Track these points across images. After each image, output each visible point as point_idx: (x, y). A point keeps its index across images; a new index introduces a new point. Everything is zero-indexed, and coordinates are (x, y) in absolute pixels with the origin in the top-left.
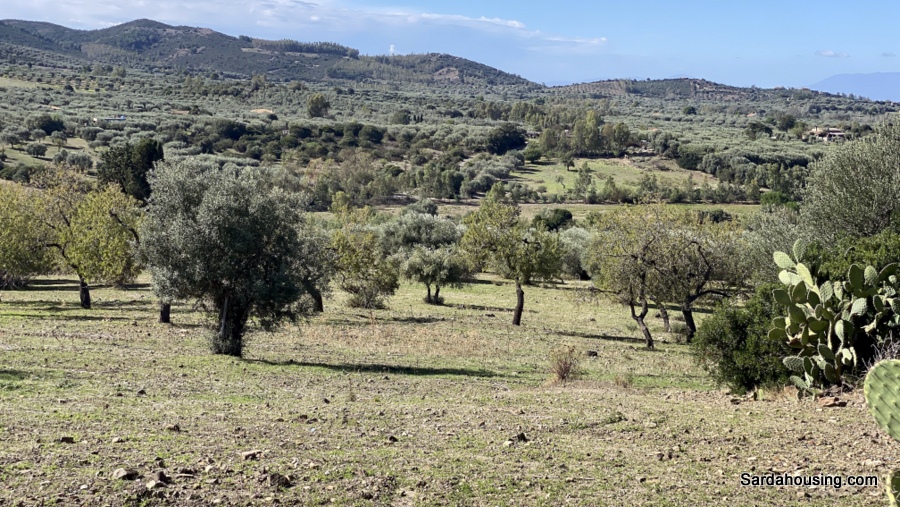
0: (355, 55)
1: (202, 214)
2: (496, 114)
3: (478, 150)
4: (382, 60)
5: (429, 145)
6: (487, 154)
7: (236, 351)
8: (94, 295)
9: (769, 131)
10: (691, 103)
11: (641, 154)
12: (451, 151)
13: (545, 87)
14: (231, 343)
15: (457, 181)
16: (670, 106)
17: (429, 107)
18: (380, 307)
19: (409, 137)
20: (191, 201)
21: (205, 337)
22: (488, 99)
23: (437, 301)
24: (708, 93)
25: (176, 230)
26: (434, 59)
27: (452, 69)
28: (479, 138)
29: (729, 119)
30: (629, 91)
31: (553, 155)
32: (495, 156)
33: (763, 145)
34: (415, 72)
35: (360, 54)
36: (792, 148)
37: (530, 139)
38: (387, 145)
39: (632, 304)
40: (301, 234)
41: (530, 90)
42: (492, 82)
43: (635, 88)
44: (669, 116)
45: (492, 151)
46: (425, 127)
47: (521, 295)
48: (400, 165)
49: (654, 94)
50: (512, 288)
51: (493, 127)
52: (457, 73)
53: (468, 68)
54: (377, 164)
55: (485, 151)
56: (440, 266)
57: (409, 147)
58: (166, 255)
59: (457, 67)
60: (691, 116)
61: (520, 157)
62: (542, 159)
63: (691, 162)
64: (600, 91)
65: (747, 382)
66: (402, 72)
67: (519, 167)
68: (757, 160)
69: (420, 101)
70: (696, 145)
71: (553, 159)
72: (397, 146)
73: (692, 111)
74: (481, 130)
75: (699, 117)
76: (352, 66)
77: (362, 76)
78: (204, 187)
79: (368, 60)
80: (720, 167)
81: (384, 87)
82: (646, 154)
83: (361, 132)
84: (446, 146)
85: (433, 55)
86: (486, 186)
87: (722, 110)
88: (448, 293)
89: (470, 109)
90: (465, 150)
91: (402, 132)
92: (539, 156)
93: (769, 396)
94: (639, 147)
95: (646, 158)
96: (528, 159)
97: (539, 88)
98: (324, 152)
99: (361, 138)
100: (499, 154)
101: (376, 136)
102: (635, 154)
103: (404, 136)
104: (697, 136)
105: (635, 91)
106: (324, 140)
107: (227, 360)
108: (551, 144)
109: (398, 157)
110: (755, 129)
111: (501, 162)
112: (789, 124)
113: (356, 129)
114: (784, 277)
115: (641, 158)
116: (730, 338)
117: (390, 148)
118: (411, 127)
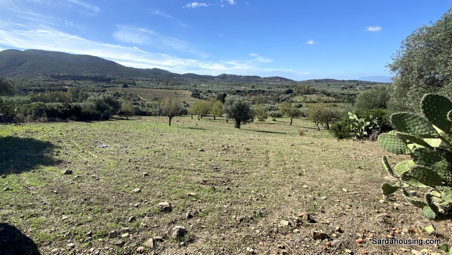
0: (260, 77)
1: (233, 105)
2: (287, 87)
3: (283, 93)
5: (274, 93)
7: (239, 127)
8: (216, 118)
9: (347, 89)
10: (329, 83)
12: (278, 94)
14: (238, 126)
15: (279, 99)
16: (324, 84)
17: (274, 86)
18: (264, 121)
19: (270, 92)
20: (231, 103)
21: (233, 125)
22: (286, 84)
23: (275, 120)
24: (333, 81)
25: (229, 107)
26: (275, 77)
27: (278, 79)
29: (338, 86)
33: (345, 91)
34: (271, 80)
36: (352, 92)
37: (294, 91)
39: (315, 122)
40: (250, 108)
41: (294, 82)
42: (287, 81)
43: (316, 81)
44: (324, 86)
45: (286, 93)
46: (273, 90)
47: (292, 120)
49: (321, 82)
50: (290, 118)
51: (286, 89)
53: (281, 79)
54: (264, 96)
56: (276, 114)
58: (227, 112)
62: (296, 95)
63: (329, 95)
64: (309, 82)
65: (341, 137)
66: (269, 80)
67: (291, 96)
68: (344, 94)
69: (272, 85)
70: (330, 92)
71: (299, 95)
73: (329, 85)
74: (284, 90)
75: (331, 86)
76: (259, 79)
77: (261, 81)
78: (234, 100)
79: (262, 78)
80: (335, 96)
81: (265, 83)
82: (319, 94)
86: (285, 100)
87: (336, 85)
88: (277, 119)
89: (282, 86)
90: (281, 94)
93: (346, 140)
94: (317, 92)
96: (293, 95)
97: (296, 82)
98: (254, 95)
99: (261, 92)
100: (288, 94)
101: (264, 91)
102: (316, 94)
104: (329, 90)
107: (237, 129)
108: (298, 92)
109: (268, 95)
110: (343, 88)
111: (288, 96)
112: (351, 87)
113: (260, 90)
114: (350, 117)
116: (337, 129)
117: (266, 93)
118: (270, 90)
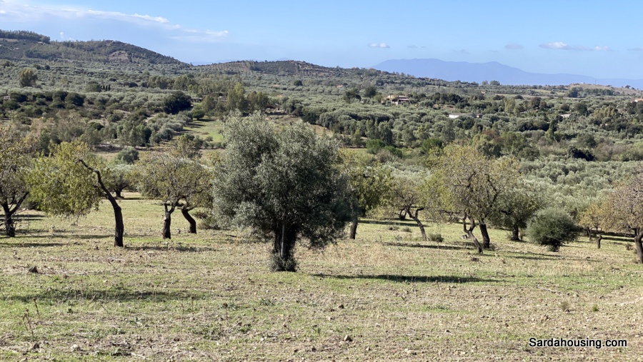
0: (47, 40)
2: (163, 85)
3: (157, 111)
4: (68, 44)
5: (120, 107)
6: (164, 114)
9: (359, 97)
10: (297, 78)
11: (276, 114)
12: (136, 112)
13: (192, 66)
15: (147, 134)
16: (282, 80)
17: (111, 80)
19: (104, 102)
22: (153, 73)
24: (307, 71)
26: (108, 45)
27: (122, 52)
28: (157, 102)
29: (320, 89)
30: (252, 69)
31: (213, 115)
32: (170, 115)
33: (356, 106)
34: (95, 54)
35: (51, 40)
36: (378, 110)
37: (194, 103)
38: (88, 107)
41: (181, 68)
42: (152, 62)
43: (257, 67)
44: (285, 87)
45: (168, 112)
46: (115, 94)
48: (100, 122)
49: (269, 72)
51: (166, 95)
52: (126, 55)
53: (135, 52)
54: (83, 120)
55: (162, 111)
57: (105, 109)
59: (126, 51)
60: (300, 87)
61: (190, 116)
62: (205, 117)
63: (312, 118)
64: (232, 69)
66: (85, 54)
67: (188, 123)
68: (355, 117)
69: (103, 75)
70: (313, 107)
71: (213, 117)
72: (95, 108)
73: (299, 83)
74: (158, 96)
75: (305, 88)
76: (46, 49)
77: (53, 57)
79: (57, 45)
80: (331, 122)
81: (71, 64)
82: (280, 114)
83: (67, 98)
84: (133, 108)
85: (108, 41)
86: (168, 136)
87: (319, 83)
89: (142, 82)
90: (148, 111)
91: (98, 98)
92: (202, 116)
94: (274, 108)
95: (280, 116)
96: (195, 117)
97: (187, 66)
98: (39, 113)
99: (67, 102)
100: (173, 114)
101: (79, 101)
102: (271, 114)
103: (99, 101)
104: (313, 101)
105: (257, 69)
106: (37, 104)
108: (211, 106)
109: (97, 116)
111: (177, 120)
112: (372, 93)
113: (63, 96)
115: (276, 116)
117: (90, 110)
118: (103, 94)
